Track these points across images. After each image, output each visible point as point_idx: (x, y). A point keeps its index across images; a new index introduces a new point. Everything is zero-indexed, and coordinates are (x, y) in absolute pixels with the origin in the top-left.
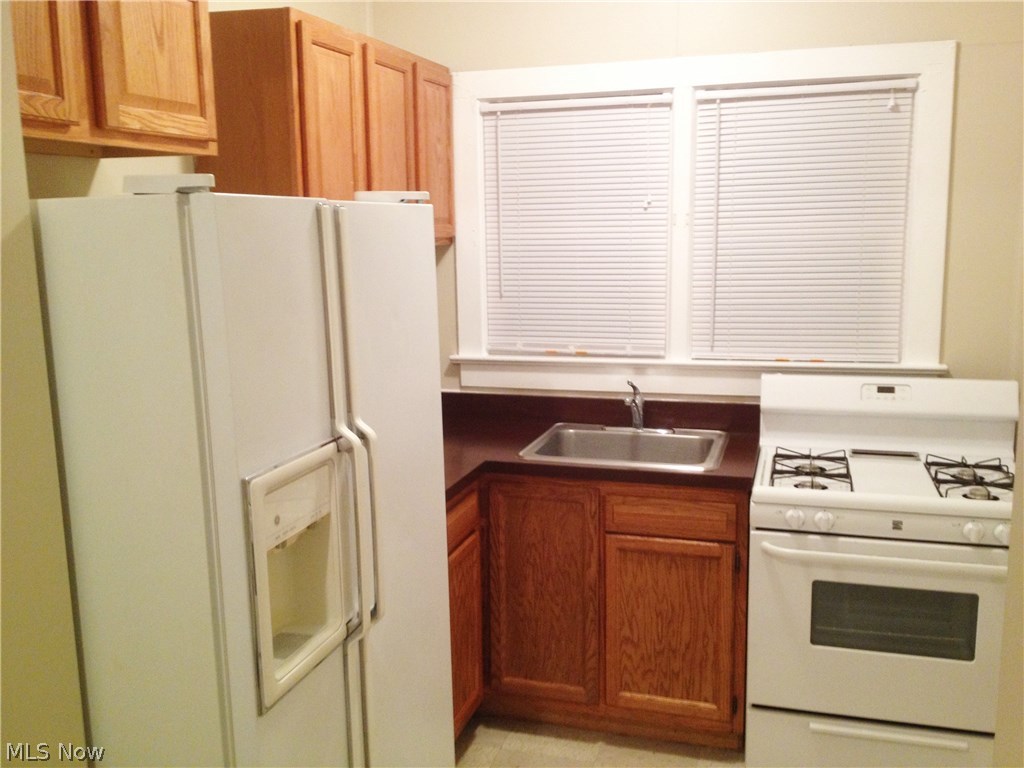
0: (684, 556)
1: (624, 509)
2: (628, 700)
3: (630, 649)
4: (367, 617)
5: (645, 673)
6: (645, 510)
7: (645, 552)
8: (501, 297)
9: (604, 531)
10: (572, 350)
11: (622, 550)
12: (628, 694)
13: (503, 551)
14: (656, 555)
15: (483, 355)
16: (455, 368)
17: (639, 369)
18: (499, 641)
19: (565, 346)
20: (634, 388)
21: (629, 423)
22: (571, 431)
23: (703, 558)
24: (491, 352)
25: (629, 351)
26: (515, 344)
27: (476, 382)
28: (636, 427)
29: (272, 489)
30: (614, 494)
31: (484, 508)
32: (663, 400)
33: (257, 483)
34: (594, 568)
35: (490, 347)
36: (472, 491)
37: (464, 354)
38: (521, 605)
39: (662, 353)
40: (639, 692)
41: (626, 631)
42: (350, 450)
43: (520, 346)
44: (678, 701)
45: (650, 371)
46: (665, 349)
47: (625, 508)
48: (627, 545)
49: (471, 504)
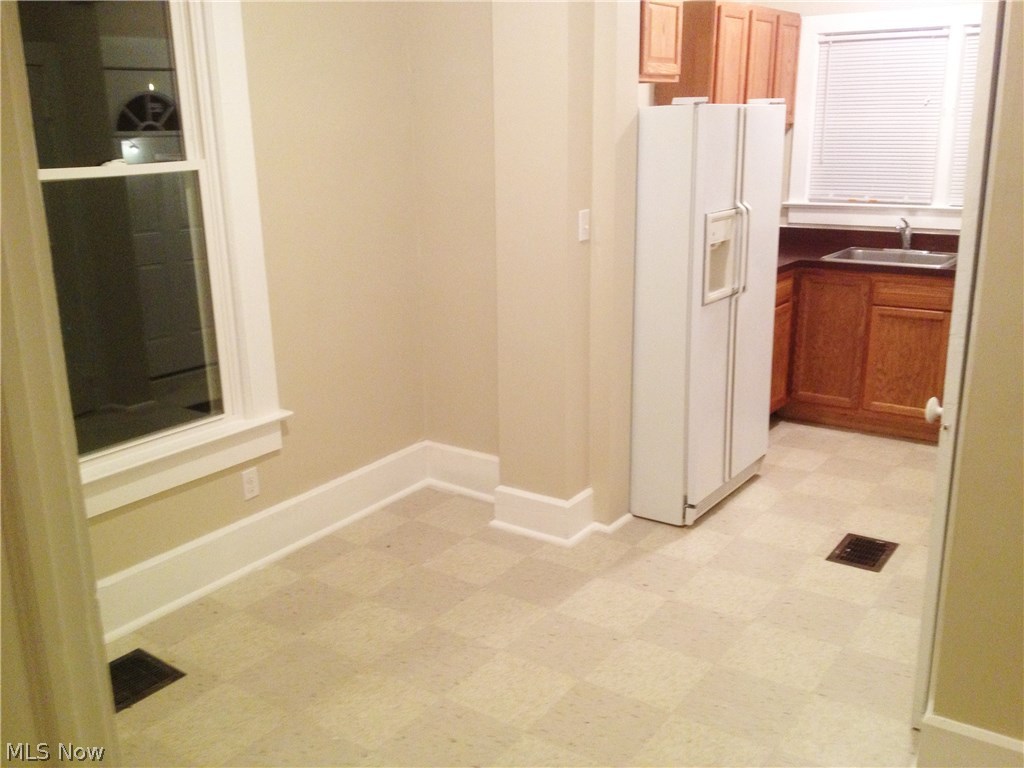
0: (921, 319)
1: (885, 290)
2: (876, 406)
3: (881, 377)
4: (741, 289)
5: (889, 391)
6: (898, 291)
7: (896, 317)
8: (821, 163)
9: (871, 303)
10: (867, 199)
11: (882, 316)
12: (876, 403)
13: (805, 316)
14: (904, 319)
15: (805, 202)
16: (786, 210)
17: (912, 212)
18: (798, 369)
19: (863, 196)
20: (906, 223)
21: (900, 246)
22: (860, 251)
23: (932, 320)
24: (811, 200)
25: (906, 200)
26: (827, 195)
27: (799, 220)
28: (906, 249)
29: (716, 220)
30: (880, 281)
31: (797, 288)
32: (928, 233)
33: (710, 216)
34: (862, 328)
35: (810, 197)
36: (790, 277)
37: (792, 201)
38: (814, 348)
39: (928, 201)
40: (886, 402)
41: (879, 366)
42: (741, 214)
43: (831, 196)
44: (908, 408)
45: (920, 213)
46: (931, 198)
47: (887, 290)
48: (885, 312)
49: (788, 284)
